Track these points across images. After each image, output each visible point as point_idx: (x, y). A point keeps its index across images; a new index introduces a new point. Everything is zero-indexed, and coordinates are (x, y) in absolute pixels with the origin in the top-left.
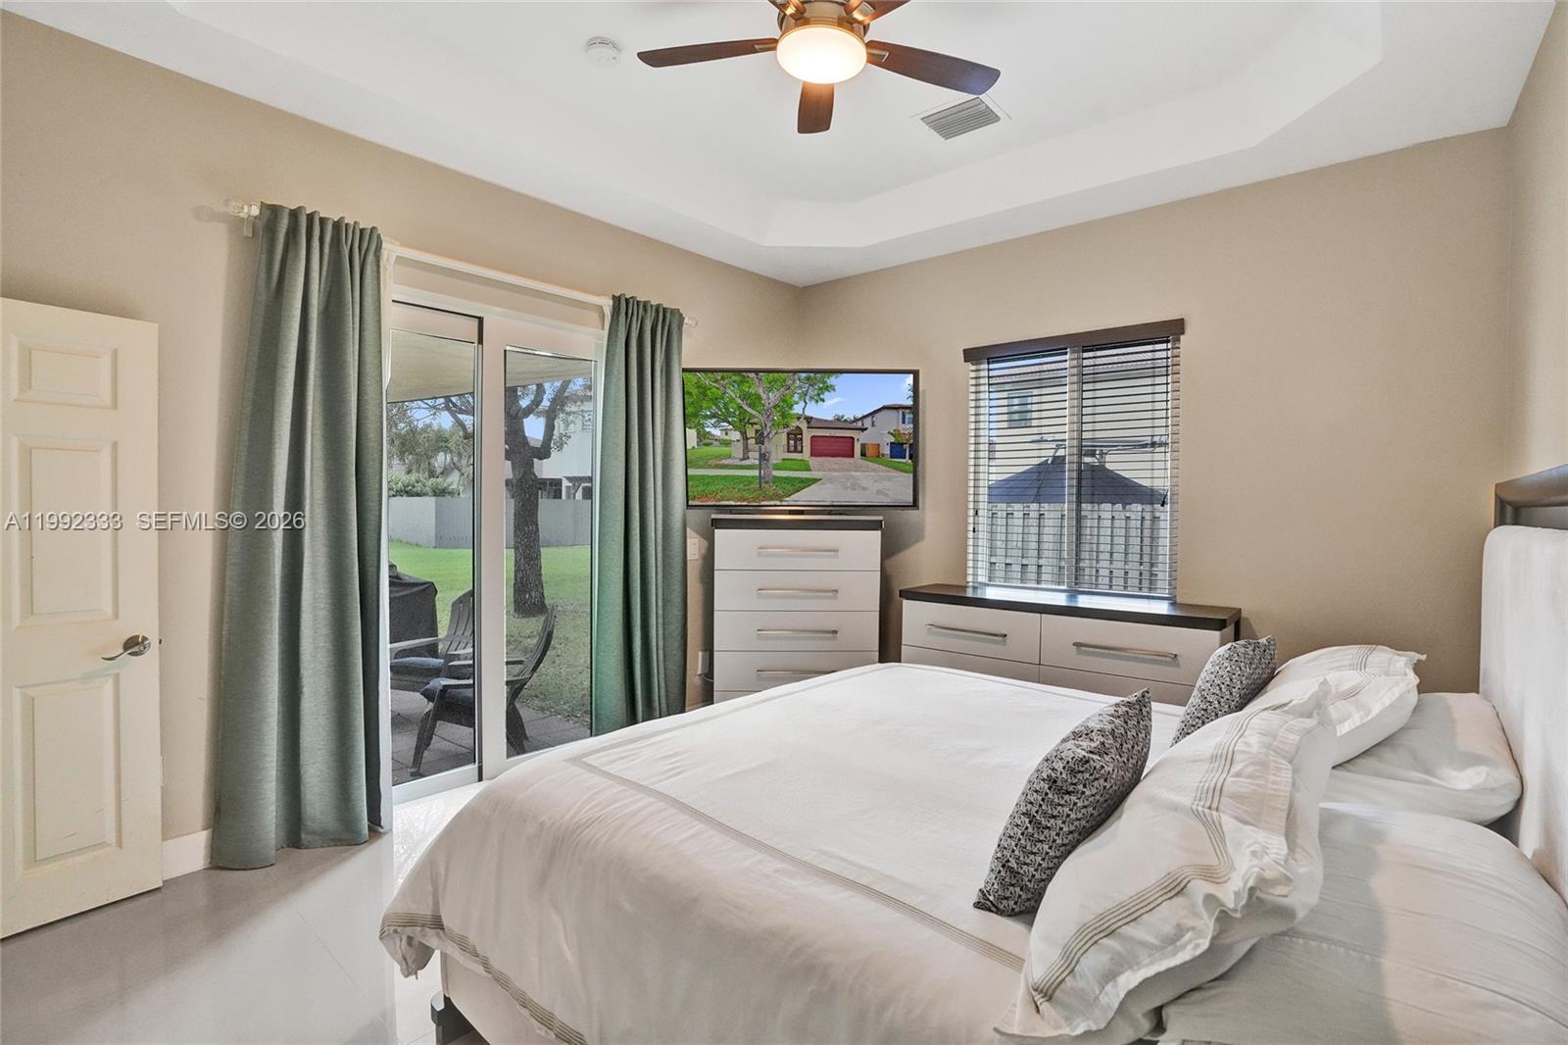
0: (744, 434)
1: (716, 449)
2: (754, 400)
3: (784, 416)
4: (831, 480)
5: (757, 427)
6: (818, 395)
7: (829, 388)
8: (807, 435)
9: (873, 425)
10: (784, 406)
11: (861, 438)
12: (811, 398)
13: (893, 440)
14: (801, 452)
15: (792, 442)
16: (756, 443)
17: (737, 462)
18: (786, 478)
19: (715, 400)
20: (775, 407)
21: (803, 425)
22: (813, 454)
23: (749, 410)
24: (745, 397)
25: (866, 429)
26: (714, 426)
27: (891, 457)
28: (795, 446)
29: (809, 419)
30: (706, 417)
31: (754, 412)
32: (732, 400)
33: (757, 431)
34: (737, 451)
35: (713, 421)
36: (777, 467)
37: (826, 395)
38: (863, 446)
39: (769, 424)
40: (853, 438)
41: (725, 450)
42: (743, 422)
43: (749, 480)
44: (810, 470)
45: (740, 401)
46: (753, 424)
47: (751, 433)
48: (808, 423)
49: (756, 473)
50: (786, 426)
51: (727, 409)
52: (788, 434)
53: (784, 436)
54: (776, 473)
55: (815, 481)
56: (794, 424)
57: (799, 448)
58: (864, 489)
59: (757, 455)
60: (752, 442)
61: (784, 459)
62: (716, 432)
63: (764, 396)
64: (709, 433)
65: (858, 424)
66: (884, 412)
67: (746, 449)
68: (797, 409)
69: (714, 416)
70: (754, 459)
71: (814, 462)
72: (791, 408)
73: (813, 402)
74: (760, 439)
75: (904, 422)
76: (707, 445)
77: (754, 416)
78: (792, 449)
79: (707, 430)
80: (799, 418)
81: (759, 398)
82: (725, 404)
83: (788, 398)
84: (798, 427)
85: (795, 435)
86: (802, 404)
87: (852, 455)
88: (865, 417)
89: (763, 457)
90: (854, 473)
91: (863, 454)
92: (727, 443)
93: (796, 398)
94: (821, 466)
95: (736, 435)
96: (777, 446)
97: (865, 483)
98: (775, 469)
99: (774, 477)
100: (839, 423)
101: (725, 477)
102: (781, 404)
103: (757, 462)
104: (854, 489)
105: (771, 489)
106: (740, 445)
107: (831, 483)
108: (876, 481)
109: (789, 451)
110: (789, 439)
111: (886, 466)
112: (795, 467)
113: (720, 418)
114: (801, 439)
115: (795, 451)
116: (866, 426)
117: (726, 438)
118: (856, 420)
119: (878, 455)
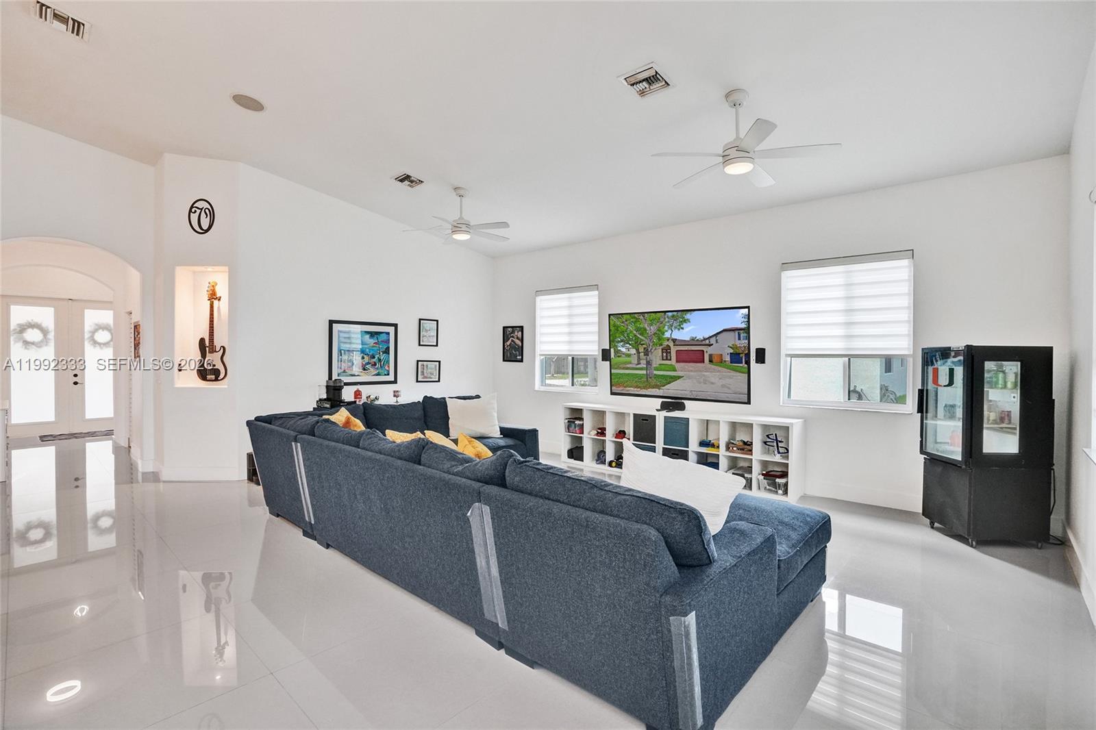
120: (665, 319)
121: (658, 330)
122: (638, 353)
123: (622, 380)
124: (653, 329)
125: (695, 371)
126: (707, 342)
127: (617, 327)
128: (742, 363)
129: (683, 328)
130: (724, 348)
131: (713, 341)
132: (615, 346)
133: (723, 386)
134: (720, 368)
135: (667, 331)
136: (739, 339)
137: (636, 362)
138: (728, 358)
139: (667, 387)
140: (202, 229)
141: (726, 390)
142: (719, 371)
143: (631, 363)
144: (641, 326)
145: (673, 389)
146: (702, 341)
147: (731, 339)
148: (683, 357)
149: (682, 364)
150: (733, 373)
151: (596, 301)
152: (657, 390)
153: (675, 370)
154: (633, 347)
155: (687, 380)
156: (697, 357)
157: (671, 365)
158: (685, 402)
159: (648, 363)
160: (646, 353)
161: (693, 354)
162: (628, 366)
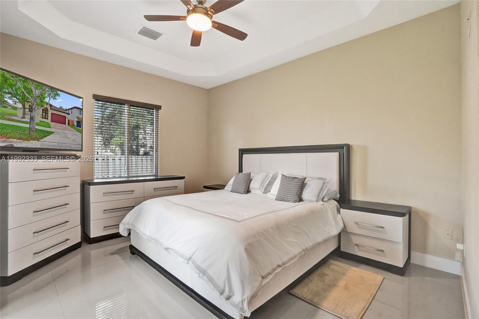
0: (24, 105)
1: (9, 110)
2: (30, 92)
3: (41, 101)
4: (58, 133)
5: (30, 104)
6: (54, 96)
7: (58, 95)
8: (50, 112)
9: (72, 113)
10: (41, 97)
11: (68, 117)
12: (52, 97)
13: (77, 120)
14: (48, 119)
15: (44, 114)
16: (29, 111)
17: (19, 119)
18: (41, 130)
19: (11, 86)
20: (38, 96)
21: (49, 108)
22: (52, 121)
23: (27, 95)
24: (25, 88)
25: (70, 114)
26: (10, 98)
27: (77, 127)
28: (45, 116)
29: (51, 105)
30: (6, 93)
31: (29, 97)
32: (19, 88)
33: (30, 106)
34: (20, 113)
35: (9, 96)
36: (38, 125)
37: (57, 97)
38: (69, 120)
39: (35, 104)
40: (65, 117)
41: (14, 112)
42: (24, 100)
43: (24, 129)
44: (50, 128)
45: (23, 90)
46: (28, 102)
47: (27, 106)
48: (51, 107)
49: (28, 126)
50: (42, 106)
51: (17, 92)
52: (43, 110)
53: (41, 110)
54: (37, 127)
55: (52, 133)
56: (45, 106)
57: (47, 117)
58: (69, 138)
59: (29, 117)
60: (27, 110)
61: (40, 121)
62: (10, 102)
63: (34, 91)
64: (6, 101)
65: (66, 111)
66: (75, 109)
67: (24, 113)
68: (47, 100)
69: (9, 93)
70: (27, 119)
71: (52, 124)
72: (44, 98)
73: (53, 99)
74: (31, 110)
75: (80, 114)
76: (4, 107)
77: (29, 99)
78: (44, 117)
79: (6, 99)
80: (47, 104)
81: (32, 91)
82: (16, 89)
83: (43, 94)
84: (46, 108)
85: (45, 111)
86: (48, 98)
87: (65, 124)
88: (69, 109)
89: (32, 118)
90: (65, 131)
91: (69, 124)
92: (15, 108)
93: (46, 95)
94: (55, 127)
95: (20, 106)
96: (38, 114)
97: (69, 136)
98: (36, 125)
99: (36, 129)
100: (61, 110)
101: (13, 126)
102: (41, 96)
103: (29, 120)
104: (66, 138)
105: (34, 134)
106: (22, 110)
107: (58, 134)
108: (72, 135)
109: (43, 118)
110: (43, 112)
111: (75, 129)
112: (45, 125)
113: (13, 95)
114: (48, 113)
115: (45, 118)
116: (69, 113)
117: (15, 105)
118: (67, 110)
119: (73, 125)
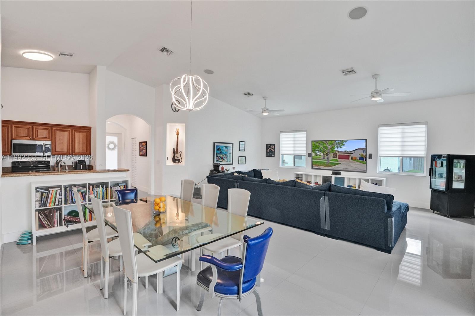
120: (335, 143)
121: (332, 147)
122: (324, 155)
123: (317, 163)
124: (330, 147)
125: (345, 162)
126: (351, 152)
127: (316, 146)
128: (364, 160)
129: (342, 147)
130: (358, 155)
131: (353, 152)
132: (315, 152)
133: (356, 167)
134: (355, 162)
135: (335, 148)
136: (364, 152)
137: (323, 158)
138: (359, 158)
139: (334, 166)
140: (176, 110)
141: (357, 169)
142: (354, 163)
143: (321, 158)
144: (326, 146)
145: (336, 167)
146: (349, 152)
147: (361, 152)
148: (341, 157)
149: (341, 159)
150: (360, 163)
151: (305, 135)
152: (331, 167)
153: (338, 161)
154: (322, 153)
155: (342, 164)
156: (347, 158)
157: (336, 159)
158: (341, 172)
159: (328, 158)
160: (327, 155)
161: (345, 156)
162: (320, 159)
